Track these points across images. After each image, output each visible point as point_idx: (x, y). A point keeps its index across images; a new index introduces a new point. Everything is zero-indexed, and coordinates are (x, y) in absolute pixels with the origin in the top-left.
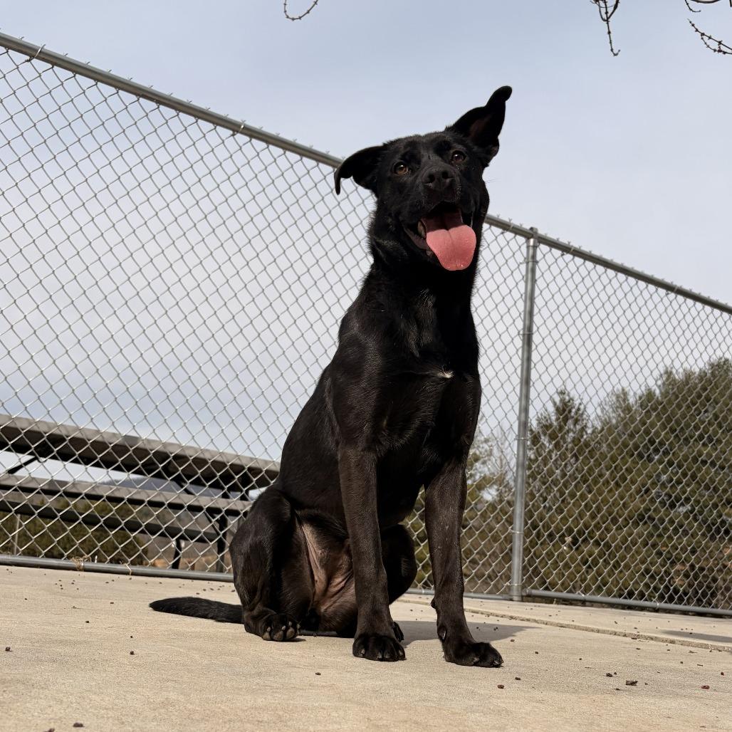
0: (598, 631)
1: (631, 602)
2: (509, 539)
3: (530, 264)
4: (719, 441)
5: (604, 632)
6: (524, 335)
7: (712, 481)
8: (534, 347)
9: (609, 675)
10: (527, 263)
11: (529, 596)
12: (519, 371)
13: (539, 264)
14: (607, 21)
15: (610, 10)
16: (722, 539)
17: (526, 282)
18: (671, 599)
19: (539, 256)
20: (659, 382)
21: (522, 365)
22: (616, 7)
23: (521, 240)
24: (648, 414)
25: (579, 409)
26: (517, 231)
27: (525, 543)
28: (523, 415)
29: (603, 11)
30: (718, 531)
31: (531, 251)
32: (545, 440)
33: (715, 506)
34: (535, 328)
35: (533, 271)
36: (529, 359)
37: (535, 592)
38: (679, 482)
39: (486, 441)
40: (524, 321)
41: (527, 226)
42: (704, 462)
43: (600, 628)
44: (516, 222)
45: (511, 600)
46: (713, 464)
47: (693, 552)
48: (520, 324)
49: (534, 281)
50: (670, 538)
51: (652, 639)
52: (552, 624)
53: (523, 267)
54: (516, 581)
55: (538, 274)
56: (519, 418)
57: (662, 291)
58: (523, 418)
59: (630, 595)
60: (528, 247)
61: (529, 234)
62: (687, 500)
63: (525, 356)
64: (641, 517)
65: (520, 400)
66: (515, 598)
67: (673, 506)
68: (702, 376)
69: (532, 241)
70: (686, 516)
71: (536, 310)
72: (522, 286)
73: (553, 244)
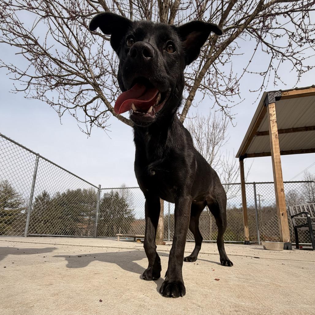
0: (46, 244)
1: (56, 235)
2: (25, 222)
3: (37, 161)
4: (78, 203)
5: (47, 244)
6: (34, 176)
7: (76, 211)
8: (36, 179)
9: (44, 257)
10: (36, 161)
11: (29, 236)
12: (32, 184)
13: (40, 162)
14: (60, 117)
15: (61, 115)
16: (77, 222)
17: (36, 164)
18: (65, 234)
19: (39, 160)
20: (67, 191)
21: (33, 182)
22: (62, 115)
23: (35, 155)
24: (63, 197)
25: (48, 195)
26: (34, 153)
27: (29, 223)
28: (32, 194)
29: (59, 115)
30: (76, 220)
31: (37, 158)
32: (39, 200)
33: (76, 216)
34: (37, 175)
35: (38, 163)
36: (35, 181)
37: (31, 235)
38: (69, 211)
39: (23, 199)
40: (34, 173)
41: (37, 153)
42: (74, 207)
43: (46, 243)
44: (34, 151)
45: (24, 237)
46: (76, 208)
47: (71, 224)
48: (33, 173)
49: (38, 165)
50: (66, 222)
51: (59, 244)
52: (33, 243)
53: (35, 161)
54: (26, 232)
55: (39, 164)
56: (31, 194)
57: (68, 173)
58: (32, 195)
59: (56, 234)
60: (37, 157)
61: (37, 155)
62: (70, 214)
63: (34, 180)
64: (60, 217)
65: (31, 190)
66: (25, 236)
67: (67, 215)
68: (76, 192)
69: (38, 156)
70: (70, 217)
71: (37, 171)
72: (34, 165)
73: (43, 158)
